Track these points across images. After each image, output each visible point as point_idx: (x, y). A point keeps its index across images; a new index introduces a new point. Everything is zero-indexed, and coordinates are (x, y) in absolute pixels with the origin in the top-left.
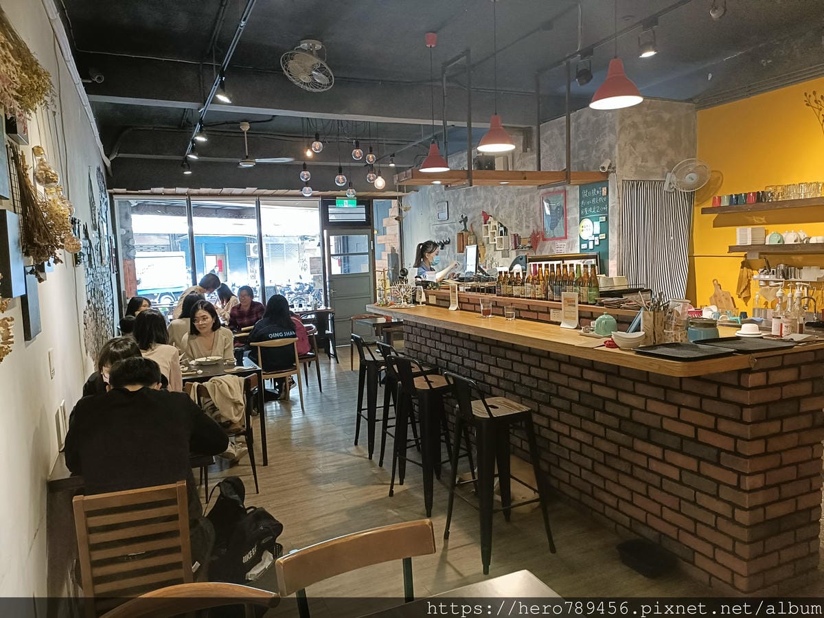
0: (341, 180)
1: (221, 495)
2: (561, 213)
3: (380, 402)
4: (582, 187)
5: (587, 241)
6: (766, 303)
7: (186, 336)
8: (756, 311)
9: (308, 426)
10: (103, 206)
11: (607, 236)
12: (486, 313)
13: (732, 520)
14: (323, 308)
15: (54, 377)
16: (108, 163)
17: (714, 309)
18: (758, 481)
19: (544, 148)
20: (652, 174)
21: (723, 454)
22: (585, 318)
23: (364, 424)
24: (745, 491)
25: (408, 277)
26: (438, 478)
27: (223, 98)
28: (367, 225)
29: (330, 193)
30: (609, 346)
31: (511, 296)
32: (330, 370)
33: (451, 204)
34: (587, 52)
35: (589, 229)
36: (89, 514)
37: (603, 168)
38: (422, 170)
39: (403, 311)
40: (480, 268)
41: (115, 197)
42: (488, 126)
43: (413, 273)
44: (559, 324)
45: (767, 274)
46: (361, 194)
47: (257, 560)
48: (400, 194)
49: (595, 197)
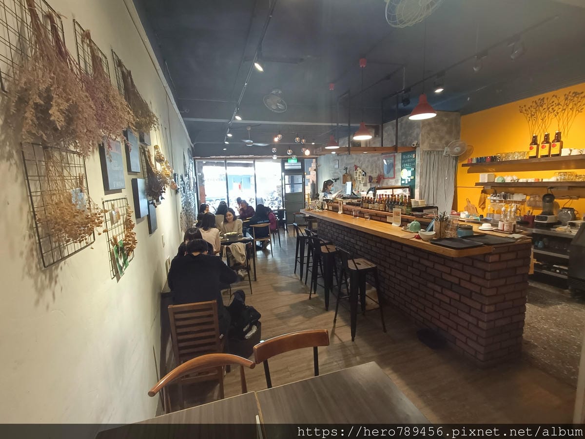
0: (289, 152)
1: (235, 298)
2: (392, 166)
3: (306, 254)
4: (403, 154)
5: (404, 180)
6: (494, 211)
7: (222, 223)
8: (488, 215)
9: (274, 262)
10: (191, 165)
11: (415, 177)
12: (356, 216)
13: (477, 326)
14: (282, 208)
15: (165, 246)
16: (193, 146)
17: (467, 213)
18: (492, 308)
19: (385, 135)
20: (438, 147)
21: (473, 293)
22: (404, 222)
23: (298, 264)
24: (486, 313)
25: (320, 197)
26: (332, 291)
27: (238, 118)
28: (302, 171)
29: (285, 156)
30: (417, 238)
31: (368, 208)
32: (284, 237)
33: (340, 161)
34: (408, 90)
35: (405, 174)
36: (175, 313)
37: (414, 145)
38: (326, 148)
39: (317, 213)
40: (353, 193)
41: (196, 160)
42: (359, 125)
43: (321, 195)
44: (391, 223)
45: (495, 196)
46: (298, 157)
47: (250, 329)
48: (317, 156)
49: (409, 158)
